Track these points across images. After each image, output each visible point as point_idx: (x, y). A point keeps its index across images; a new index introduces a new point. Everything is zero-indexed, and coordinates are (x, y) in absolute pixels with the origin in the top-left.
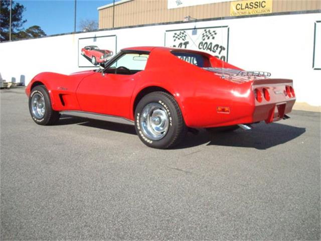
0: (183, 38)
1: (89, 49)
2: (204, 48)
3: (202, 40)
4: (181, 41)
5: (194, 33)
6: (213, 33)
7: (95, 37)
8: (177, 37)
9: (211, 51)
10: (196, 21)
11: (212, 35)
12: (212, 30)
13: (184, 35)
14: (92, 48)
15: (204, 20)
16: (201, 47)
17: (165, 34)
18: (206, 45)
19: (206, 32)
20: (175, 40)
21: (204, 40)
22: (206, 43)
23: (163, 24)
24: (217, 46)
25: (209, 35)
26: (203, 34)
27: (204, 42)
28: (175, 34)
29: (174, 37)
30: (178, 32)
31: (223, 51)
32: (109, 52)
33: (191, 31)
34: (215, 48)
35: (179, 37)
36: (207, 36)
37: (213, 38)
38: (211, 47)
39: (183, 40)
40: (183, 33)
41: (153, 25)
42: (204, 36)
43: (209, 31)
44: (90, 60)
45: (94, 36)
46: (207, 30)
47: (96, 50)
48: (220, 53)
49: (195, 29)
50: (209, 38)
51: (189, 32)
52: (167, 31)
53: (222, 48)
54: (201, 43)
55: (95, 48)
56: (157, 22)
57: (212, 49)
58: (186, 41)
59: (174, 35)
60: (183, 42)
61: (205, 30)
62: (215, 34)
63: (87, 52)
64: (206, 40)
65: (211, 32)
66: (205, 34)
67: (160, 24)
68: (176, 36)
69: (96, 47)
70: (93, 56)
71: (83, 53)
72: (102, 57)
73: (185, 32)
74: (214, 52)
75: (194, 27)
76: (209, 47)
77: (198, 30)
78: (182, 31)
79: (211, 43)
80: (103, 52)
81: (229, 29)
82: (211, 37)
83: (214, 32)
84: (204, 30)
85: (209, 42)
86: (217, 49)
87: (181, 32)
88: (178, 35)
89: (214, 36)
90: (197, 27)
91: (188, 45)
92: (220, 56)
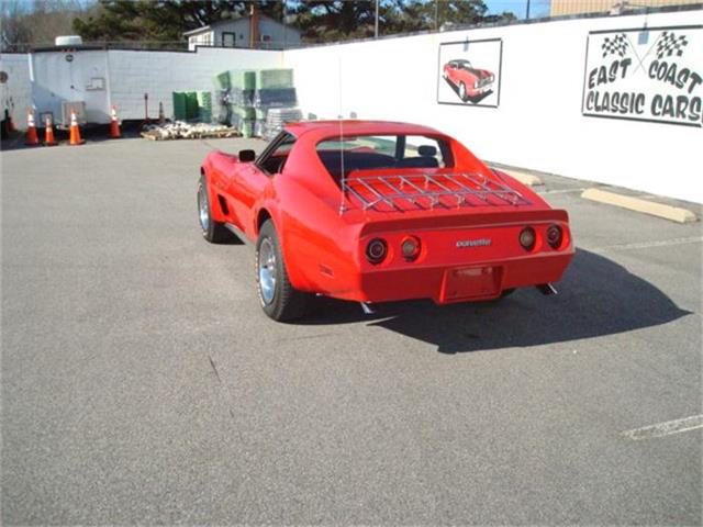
0: (621, 50)
1: (455, 66)
2: (661, 75)
3: (656, 58)
4: (616, 56)
5: (643, 40)
6: (680, 42)
7: (467, 42)
8: (608, 48)
9: (673, 83)
10: (649, 11)
11: (677, 47)
12: (678, 33)
13: (623, 44)
14: (460, 65)
15: (664, 9)
16: (654, 72)
17: (588, 38)
18: (663, 69)
19: (666, 39)
20: (605, 55)
21: (661, 56)
22: (665, 64)
23: (586, 16)
24: (685, 72)
25: (672, 47)
26: (660, 43)
27: (660, 61)
28: (607, 40)
29: (604, 46)
30: (612, 37)
31: (697, 85)
32: (488, 74)
34: (682, 79)
35: (612, 48)
36: (667, 48)
37: (680, 53)
38: (674, 74)
39: (621, 54)
40: (621, 40)
41: (567, 17)
42: (661, 48)
43: (672, 35)
44: (456, 90)
45: (465, 40)
46: (669, 33)
47: (467, 69)
48: (690, 90)
49: (645, 29)
50: (670, 53)
51: (633, 37)
52: (591, 33)
53: (697, 79)
54: (655, 64)
55: (466, 65)
56: (574, 13)
57: (676, 79)
58: (625, 57)
59: (603, 42)
60: (620, 59)
61: (665, 34)
62: (685, 43)
63: (452, 74)
64: (665, 59)
65: (676, 38)
66: (664, 43)
67: (579, 16)
68: (608, 44)
69: (467, 62)
70: (461, 82)
71: (446, 74)
72: (476, 85)
73: (624, 36)
74: (680, 86)
75: (642, 26)
76: (671, 75)
77: (651, 33)
78: (620, 35)
79: (674, 66)
80: (478, 73)
82: (675, 51)
83: (682, 38)
84: (661, 32)
85: (670, 60)
86: (685, 80)
87: (617, 37)
88: (612, 44)
89: (682, 48)
90: (649, 26)
91: (628, 67)
92: (690, 97)
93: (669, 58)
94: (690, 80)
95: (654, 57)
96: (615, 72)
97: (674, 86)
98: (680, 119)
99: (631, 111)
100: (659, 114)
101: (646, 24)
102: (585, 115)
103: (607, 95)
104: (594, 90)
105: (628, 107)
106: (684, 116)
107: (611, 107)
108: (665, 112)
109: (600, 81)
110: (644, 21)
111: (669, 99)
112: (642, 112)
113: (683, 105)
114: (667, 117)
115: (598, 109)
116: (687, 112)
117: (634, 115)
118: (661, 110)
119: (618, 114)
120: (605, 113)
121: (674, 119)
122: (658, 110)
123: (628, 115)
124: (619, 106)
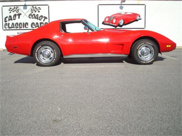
0: (17, 11)
2: (33, 17)
3: (31, 13)
4: (15, 13)
5: (25, 8)
8: (11, 11)
9: (38, 19)
11: (38, 10)
12: (37, 7)
13: (17, 9)
16: (30, 17)
17: (2, 8)
18: (34, 16)
19: (34, 8)
20: (10, 12)
24: (42, 16)
26: (31, 9)
27: (32, 14)
28: (10, 8)
29: (9, 10)
30: (13, 7)
31: (46, 19)
33: (23, 7)
34: (41, 18)
35: (13, 10)
37: (39, 12)
38: (38, 17)
39: (17, 12)
40: (16, 8)
43: (36, 7)
46: (34, 7)
48: (44, 21)
49: (25, 5)
50: (36, 12)
52: (3, 6)
53: (45, 18)
58: (19, 13)
60: (17, 14)
61: (33, 7)
62: (40, 9)
68: (11, 9)
73: (18, 7)
75: (24, 5)
76: (37, 17)
77: (28, 6)
78: (16, 7)
79: (37, 15)
81: (49, 6)
82: (37, 11)
83: (39, 8)
84: (31, 6)
85: (36, 14)
86: (42, 18)
87: (14, 7)
89: (39, 10)
90: (26, 5)
94: (43, 18)
95: (30, 13)
96: (15, 17)
100: (34, 27)
101: (25, 4)
102: (4, 30)
103: (13, 24)
104: (8, 22)
105: (22, 26)
107: (15, 27)
109: (9, 20)
110: (25, 3)
111: (37, 23)
113: (42, 24)
114: (37, 28)
115: (9, 28)
118: (35, 26)
120: (13, 29)
122: (33, 26)
123: (22, 28)
124: (18, 26)
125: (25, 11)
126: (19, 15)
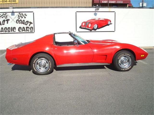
0: (6, 17)
2: (20, 22)
4: (4, 19)
6: (25, 15)
11: (24, 16)
12: (24, 13)
13: (6, 16)
16: (17, 22)
18: (20, 21)
19: (20, 14)
21: (19, 18)
24: (28, 22)
25: (22, 16)
27: (19, 19)
33: (11, 13)
34: (27, 23)
35: (2, 16)
36: (21, 16)
37: (25, 18)
38: (24, 22)
39: (5, 18)
42: (19, 16)
43: (22, 14)
48: (29, 25)
49: (13, 12)
50: (22, 18)
51: (10, 14)
57: (25, 23)
58: (7, 19)
60: (6, 19)
61: (20, 13)
62: (26, 15)
64: (21, 19)
66: (20, 15)
73: (6, 14)
74: (27, 25)
75: (12, 11)
76: (23, 22)
78: (4, 13)
79: (24, 20)
81: (34, 13)
83: (25, 14)
84: (18, 13)
86: (28, 23)
87: (3, 14)
89: (25, 16)
90: (14, 11)
91: (9, 21)
92: (30, 27)
93: (22, 19)
94: (29, 23)
96: (4, 22)
97: (25, 25)
98: (28, 32)
99: (12, 31)
100: (21, 31)
101: (13, 11)
103: (2, 28)
106: (29, 31)
107: (4, 31)
108: (23, 31)
110: (13, 10)
112: (15, 31)
113: (28, 29)
114: (24, 32)
116: (29, 30)
117: (13, 32)
119: (7, 32)
121: (26, 32)
122: (20, 30)
124: (7, 30)
125: (13, 17)
126: (8, 20)
